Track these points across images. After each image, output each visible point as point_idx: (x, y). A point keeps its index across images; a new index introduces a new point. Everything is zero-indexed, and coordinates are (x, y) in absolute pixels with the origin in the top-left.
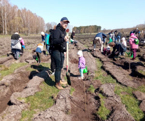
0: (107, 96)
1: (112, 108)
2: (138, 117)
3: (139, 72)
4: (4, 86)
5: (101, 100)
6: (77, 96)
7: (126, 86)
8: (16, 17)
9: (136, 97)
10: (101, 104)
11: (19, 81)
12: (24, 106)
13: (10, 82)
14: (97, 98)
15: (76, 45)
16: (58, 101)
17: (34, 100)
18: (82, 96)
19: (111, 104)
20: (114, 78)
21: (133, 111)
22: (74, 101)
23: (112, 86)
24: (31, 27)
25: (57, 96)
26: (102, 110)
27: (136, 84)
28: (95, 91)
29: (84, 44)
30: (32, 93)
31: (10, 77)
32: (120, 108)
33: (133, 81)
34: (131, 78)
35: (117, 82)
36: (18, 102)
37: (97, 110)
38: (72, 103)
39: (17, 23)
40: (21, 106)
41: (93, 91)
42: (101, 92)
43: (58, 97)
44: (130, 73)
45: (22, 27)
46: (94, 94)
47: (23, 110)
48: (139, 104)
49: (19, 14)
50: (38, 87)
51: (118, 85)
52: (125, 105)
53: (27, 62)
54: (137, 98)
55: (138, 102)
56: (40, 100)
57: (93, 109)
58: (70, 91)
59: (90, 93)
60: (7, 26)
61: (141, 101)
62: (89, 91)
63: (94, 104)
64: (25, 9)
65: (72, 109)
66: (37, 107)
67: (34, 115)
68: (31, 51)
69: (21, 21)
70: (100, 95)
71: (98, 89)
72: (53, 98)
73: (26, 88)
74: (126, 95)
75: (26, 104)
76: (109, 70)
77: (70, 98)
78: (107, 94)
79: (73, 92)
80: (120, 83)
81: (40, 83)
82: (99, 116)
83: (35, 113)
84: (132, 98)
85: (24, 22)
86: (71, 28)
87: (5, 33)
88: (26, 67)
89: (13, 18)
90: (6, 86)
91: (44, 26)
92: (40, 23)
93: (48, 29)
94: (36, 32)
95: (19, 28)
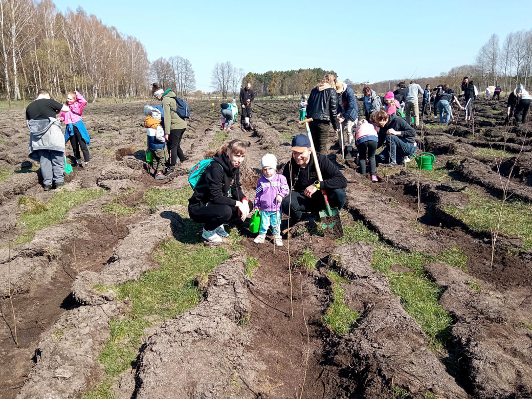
0: (352, 277)
1: (365, 304)
2: (434, 325)
3: (447, 210)
4: (44, 258)
5: (335, 287)
6: (267, 280)
7: (407, 250)
8: (50, 38)
9: (431, 278)
10: (335, 297)
11: (86, 242)
12: (114, 307)
13: (58, 246)
14: (323, 283)
15: (255, 134)
16: (213, 290)
17: (140, 293)
18: (281, 281)
19: (361, 296)
20: (372, 228)
21: (422, 311)
22: (258, 292)
23: (366, 248)
24: (104, 74)
25: (210, 277)
26: (336, 312)
27: (435, 244)
28: (319, 266)
29: (281, 130)
30: (134, 274)
31: (58, 231)
32: (387, 303)
33: (427, 236)
34: (421, 228)
35: (382, 238)
36: (96, 298)
37: (323, 312)
38: (253, 298)
39: (52, 59)
40: (105, 307)
41: (312, 265)
42: (335, 267)
43: (213, 281)
44: (420, 216)
45: (69, 73)
46: (316, 273)
47: (112, 318)
48: (439, 296)
49: (59, 29)
50: (149, 258)
51: (383, 248)
52: (399, 297)
53: (102, 186)
54: (434, 280)
55: (436, 290)
56: (158, 293)
57: (312, 310)
58: (244, 265)
59: (304, 272)
60: (20, 70)
61: (445, 288)
62: (299, 266)
63: (313, 299)
64: (81, 13)
65: (255, 314)
66: (151, 311)
67: (146, 329)
68: (112, 153)
69: (67, 53)
70: (332, 275)
71: (326, 260)
72: (196, 283)
73: (112, 260)
74: (406, 274)
75: (120, 304)
76: (360, 207)
77: (247, 284)
78: (351, 270)
79: (253, 270)
80: (390, 243)
81: (152, 245)
82: (329, 326)
83: (148, 324)
84: (421, 282)
85: (77, 57)
86: (238, 79)
87: (12, 93)
88: (104, 202)
89: (39, 44)
90: (49, 257)
91: (147, 68)
92: (133, 61)
93: (160, 81)
94: (120, 90)
95: (60, 76)
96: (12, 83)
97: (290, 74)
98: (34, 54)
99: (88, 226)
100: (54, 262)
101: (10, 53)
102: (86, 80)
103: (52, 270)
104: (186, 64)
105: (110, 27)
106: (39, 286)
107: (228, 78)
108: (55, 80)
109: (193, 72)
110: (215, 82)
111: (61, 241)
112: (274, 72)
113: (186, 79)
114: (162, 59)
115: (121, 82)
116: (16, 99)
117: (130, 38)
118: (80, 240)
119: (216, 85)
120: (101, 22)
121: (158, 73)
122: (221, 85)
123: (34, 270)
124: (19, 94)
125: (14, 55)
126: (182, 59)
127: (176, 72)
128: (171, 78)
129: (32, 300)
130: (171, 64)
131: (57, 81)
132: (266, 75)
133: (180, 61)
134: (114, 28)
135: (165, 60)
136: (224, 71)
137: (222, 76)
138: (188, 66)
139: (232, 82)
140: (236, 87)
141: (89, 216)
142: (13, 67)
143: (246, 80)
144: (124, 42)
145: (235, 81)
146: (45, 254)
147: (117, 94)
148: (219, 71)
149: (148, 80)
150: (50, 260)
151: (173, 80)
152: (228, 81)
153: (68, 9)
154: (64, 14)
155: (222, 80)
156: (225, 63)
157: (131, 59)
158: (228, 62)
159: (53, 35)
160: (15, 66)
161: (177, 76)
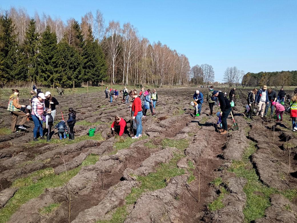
0: (231, 192)
1: (229, 203)
5: (221, 194)
7: (268, 186)
8: (145, 57)
11: (135, 157)
12: (135, 183)
13: (124, 157)
14: (219, 192)
20: (258, 173)
24: (166, 74)
27: (284, 186)
28: (220, 185)
34: (284, 178)
35: (260, 179)
37: (211, 203)
39: (144, 67)
42: (226, 187)
46: (218, 187)
47: (133, 187)
49: (149, 52)
54: (271, 201)
55: (268, 206)
60: (129, 71)
64: (159, 44)
67: (143, 193)
69: (151, 64)
70: (223, 189)
72: (165, 181)
74: (259, 196)
75: (137, 182)
76: (257, 162)
78: (231, 189)
80: (262, 181)
82: (208, 207)
85: (155, 65)
86: (240, 76)
87: (125, 82)
88: (145, 142)
89: (139, 59)
90: (120, 161)
91: (189, 70)
92: (182, 67)
93: (195, 76)
94: (174, 81)
95: (146, 75)
96: (125, 78)
97: (275, 74)
98: (137, 65)
99: (137, 151)
100: (122, 163)
101: (127, 64)
102: (158, 77)
103: (120, 166)
104: (210, 69)
105: (173, 50)
106: (115, 171)
107: (234, 76)
108: (144, 76)
109: (213, 72)
110: (226, 77)
111: (126, 156)
112: (264, 72)
113: (209, 76)
114: (197, 65)
115: (175, 77)
116: (126, 85)
117: (182, 55)
118: (132, 156)
119: (226, 80)
120: (169, 48)
121: (195, 73)
122: (229, 79)
123: (114, 165)
124: (128, 82)
125: (128, 65)
126: (208, 66)
127: (204, 72)
128: (201, 75)
129: (111, 175)
130: (201, 68)
131: (145, 76)
132: (259, 74)
133: (207, 66)
134: (175, 51)
135: (199, 66)
136: (232, 72)
137: (230, 75)
138: (211, 69)
139: (236, 78)
140: (238, 81)
141: (138, 147)
142: (127, 70)
143: (245, 77)
144: (179, 57)
145: (238, 78)
146: (119, 160)
147: (172, 83)
148: (229, 72)
149: (189, 76)
150: (120, 162)
151: (202, 76)
152: (234, 77)
153: (154, 42)
154: (152, 45)
155: (230, 77)
156: (233, 67)
157: (181, 66)
158: (234, 67)
159: (146, 55)
160: (128, 69)
161: (204, 74)
